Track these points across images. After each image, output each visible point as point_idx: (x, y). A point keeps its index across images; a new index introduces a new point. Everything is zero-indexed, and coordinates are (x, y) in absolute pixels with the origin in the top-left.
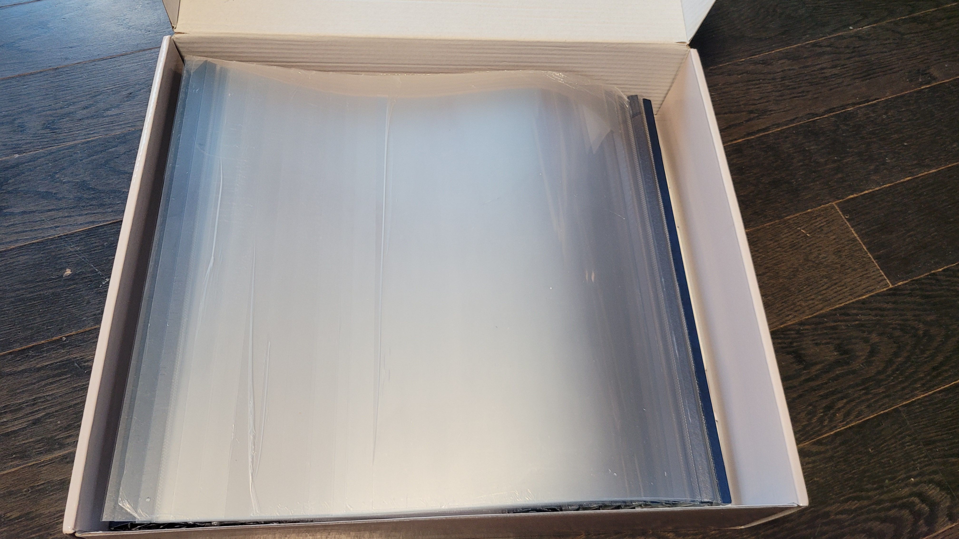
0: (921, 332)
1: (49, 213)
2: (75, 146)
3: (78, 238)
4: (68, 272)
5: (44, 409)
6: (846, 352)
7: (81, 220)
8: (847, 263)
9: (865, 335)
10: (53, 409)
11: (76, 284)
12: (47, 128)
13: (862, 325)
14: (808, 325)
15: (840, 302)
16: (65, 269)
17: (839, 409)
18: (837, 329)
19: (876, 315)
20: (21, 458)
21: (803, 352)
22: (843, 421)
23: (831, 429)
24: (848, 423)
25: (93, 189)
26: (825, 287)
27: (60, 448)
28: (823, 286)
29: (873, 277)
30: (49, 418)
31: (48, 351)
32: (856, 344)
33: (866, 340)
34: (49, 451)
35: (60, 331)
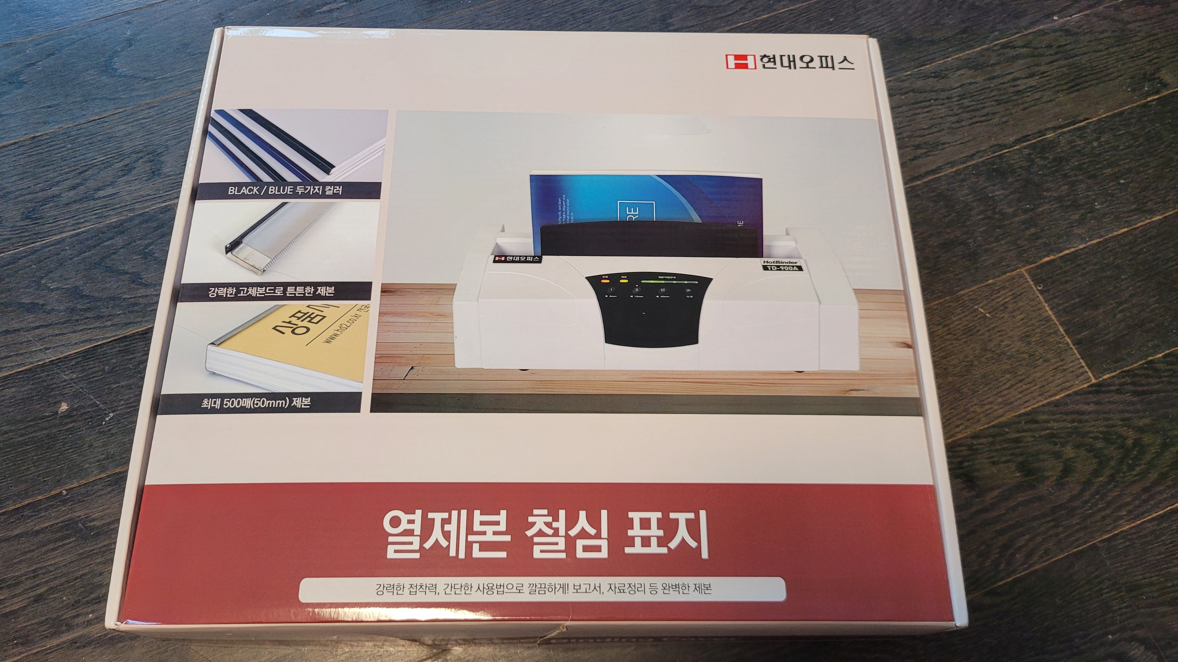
0: (1130, 442)
1: (36, 331)
2: (63, 240)
3: (73, 362)
4: (64, 407)
5: (47, 582)
6: (1029, 472)
7: (75, 338)
8: (1037, 351)
9: (1057, 448)
10: (57, 582)
11: (74, 421)
12: (27, 218)
13: (1053, 436)
14: (985, 437)
15: (1027, 405)
16: (60, 402)
17: (1020, 548)
18: (1020, 442)
19: (1073, 421)
20: (23, 644)
21: (975, 474)
22: (1024, 564)
23: (1009, 576)
24: (1030, 566)
25: (87, 297)
26: (1006, 386)
27: (68, 630)
28: (1005, 384)
29: (1071, 369)
30: (53, 593)
31: (46, 509)
32: (1044, 461)
33: (1058, 455)
34: (57, 633)
35: (59, 483)
